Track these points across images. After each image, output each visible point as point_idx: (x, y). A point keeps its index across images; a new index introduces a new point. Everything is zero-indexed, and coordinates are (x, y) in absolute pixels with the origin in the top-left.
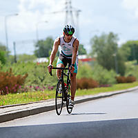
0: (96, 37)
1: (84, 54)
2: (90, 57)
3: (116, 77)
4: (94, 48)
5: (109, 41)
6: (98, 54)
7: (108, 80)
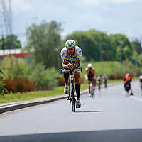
0: (34, 25)
1: (17, 47)
2: (26, 52)
3: (58, 78)
4: (32, 41)
5: (49, 32)
6: (36, 48)
7: (48, 81)
